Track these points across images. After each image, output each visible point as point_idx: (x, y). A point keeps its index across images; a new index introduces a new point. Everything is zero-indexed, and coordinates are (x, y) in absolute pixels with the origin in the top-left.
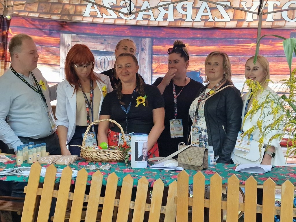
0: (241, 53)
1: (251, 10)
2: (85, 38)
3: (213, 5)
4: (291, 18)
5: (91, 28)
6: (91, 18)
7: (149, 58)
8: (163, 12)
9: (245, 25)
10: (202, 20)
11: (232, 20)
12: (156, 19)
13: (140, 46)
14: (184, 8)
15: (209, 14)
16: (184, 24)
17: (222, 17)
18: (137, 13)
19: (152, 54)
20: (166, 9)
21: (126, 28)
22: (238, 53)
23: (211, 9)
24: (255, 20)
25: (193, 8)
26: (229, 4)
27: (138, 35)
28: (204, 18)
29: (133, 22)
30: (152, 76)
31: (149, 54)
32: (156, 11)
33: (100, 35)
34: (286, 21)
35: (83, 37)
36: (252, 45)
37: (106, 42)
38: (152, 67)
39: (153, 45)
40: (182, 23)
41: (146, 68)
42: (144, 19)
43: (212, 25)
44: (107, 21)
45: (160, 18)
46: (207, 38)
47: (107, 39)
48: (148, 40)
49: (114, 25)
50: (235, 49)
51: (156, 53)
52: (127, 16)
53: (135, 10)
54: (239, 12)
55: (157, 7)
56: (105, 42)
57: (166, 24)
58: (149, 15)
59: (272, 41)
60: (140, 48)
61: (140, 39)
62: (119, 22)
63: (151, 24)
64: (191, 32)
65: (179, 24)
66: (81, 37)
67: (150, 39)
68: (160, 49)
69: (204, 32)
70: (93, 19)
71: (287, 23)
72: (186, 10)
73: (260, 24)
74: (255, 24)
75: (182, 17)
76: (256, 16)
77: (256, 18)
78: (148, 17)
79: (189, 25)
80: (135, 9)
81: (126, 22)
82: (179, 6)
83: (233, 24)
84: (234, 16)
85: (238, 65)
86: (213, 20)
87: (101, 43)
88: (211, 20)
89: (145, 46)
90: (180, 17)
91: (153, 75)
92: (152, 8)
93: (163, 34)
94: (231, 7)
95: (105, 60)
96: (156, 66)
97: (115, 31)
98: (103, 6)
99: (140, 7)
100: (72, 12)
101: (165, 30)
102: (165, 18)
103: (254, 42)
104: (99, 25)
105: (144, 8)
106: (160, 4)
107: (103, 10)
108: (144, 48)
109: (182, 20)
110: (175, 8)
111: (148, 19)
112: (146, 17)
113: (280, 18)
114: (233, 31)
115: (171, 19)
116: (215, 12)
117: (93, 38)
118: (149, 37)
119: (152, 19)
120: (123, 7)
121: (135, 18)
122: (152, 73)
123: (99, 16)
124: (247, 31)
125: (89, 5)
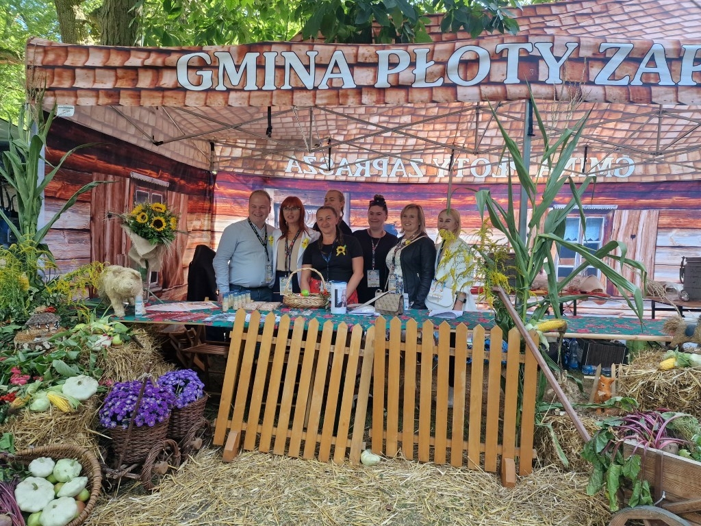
0: (433, 207)
1: (442, 167)
3: (407, 162)
5: (293, 183)
6: (292, 173)
8: (361, 168)
9: (437, 180)
10: (397, 176)
14: (380, 165)
15: (403, 170)
16: (380, 180)
17: (415, 173)
18: (335, 169)
19: (350, 208)
20: (363, 165)
21: (325, 183)
22: (431, 207)
23: (406, 165)
25: (388, 164)
26: (422, 161)
28: (398, 174)
29: (332, 178)
32: (353, 167)
33: (301, 189)
36: (443, 199)
37: (306, 196)
39: (350, 199)
40: (378, 178)
42: (343, 175)
44: (307, 177)
45: (358, 174)
46: (402, 193)
47: (307, 194)
49: (314, 180)
50: (428, 203)
51: (353, 207)
52: (326, 172)
53: (334, 167)
54: (430, 168)
55: (354, 164)
57: (363, 179)
58: (347, 171)
59: (462, 196)
62: (319, 177)
63: (349, 179)
64: (386, 187)
65: (375, 180)
66: (282, 192)
67: (349, 194)
68: (358, 203)
69: (398, 187)
70: (294, 174)
73: (450, 180)
74: (446, 180)
75: (378, 173)
76: (446, 172)
77: (447, 174)
79: (385, 180)
80: (334, 165)
81: (325, 177)
82: (375, 162)
83: (426, 180)
85: (431, 218)
86: (407, 176)
88: (405, 176)
92: (350, 164)
93: (360, 189)
94: (424, 164)
96: (354, 219)
97: (314, 186)
98: (304, 163)
99: (339, 163)
100: (274, 168)
101: (362, 185)
102: (362, 174)
103: (445, 197)
104: (299, 180)
105: (342, 164)
106: (357, 161)
107: (304, 166)
109: (378, 176)
110: (371, 164)
111: (346, 174)
112: (344, 173)
113: (469, 174)
114: (426, 186)
115: (367, 174)
116: (408, 168)
118: (347, 192)
119: (350, 175)
120: (323, 163)
121: (334, 174)
123: (300, 171)
124: (438, 187)
125: (291, 161)
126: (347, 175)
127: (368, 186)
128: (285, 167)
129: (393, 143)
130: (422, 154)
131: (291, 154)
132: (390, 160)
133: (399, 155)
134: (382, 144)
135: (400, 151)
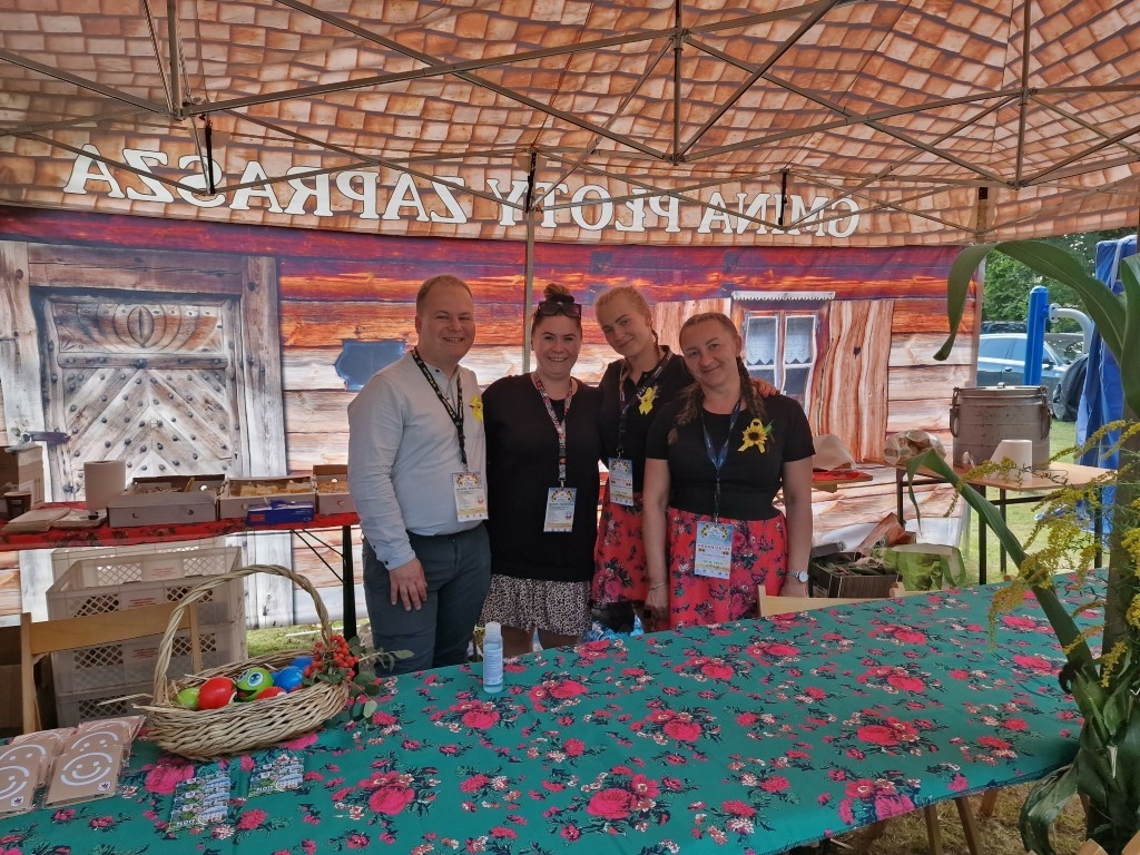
0: (494, 296)
1: (510, 199)
2: (74, 254)
3: (426, 183)
4: (591, 221)
5: (93, 225)
6: (89, 197)
7: (271, 309)
8: (303, 192)
9: (498, 233)
10: (402, 217)
11: (470, 220)
12: (284, 209)
13: (244, 275)
14: (357, 186)
15: (417, 203)
16: (359, 226)
17: (448, 214)
18: (230, 190)
19: (280, 298)
20: (312, 184)
21: (200, 228)
22: (487, 297)
23: (423, 192)
24: (518, 223)
25: (379, 186)
26: (460, 182)
27: (237, 248)
28: (406, 213)
29: (222, 215)
30: (282, 356)
31: (270, 299)
32: (282, 187)
33: (121, 245)
34: (580, 228)
35: (67, 249)
36: (516, 279)
37: (142, 265)
38: (280, 332)
39: (279, 274)
40: (353, 222)
41: (266, 334)
42: (252, 208)
43: (427, 231)
44: (141, 209)
45: (296, 207)
46: (418, 261)
47: (143, 258)
48: (265, 263)
49: (165, 220)
50: (480, 287)
51: (288, 295)
52: (201, 197)
53: (224, 184)
54: (483, 202)
55: (286, 179)
56: (137, 266)
57: (312, 222)
58: (264, 199)
59: (557, 271)
60: (245, 282)
61: (243, 258)
62: (178, 212)
63: (272, 220)
64: (376, 243)
65: (345, 224)
66: (58, 251)
67: (272, 260)
68: (301, 286)
69: (408, 245)
70: (97, 201)
71: (582, 231)
72: (361, 191)
73: (530, 233)
74: (520, 233)
75: (353, 207)
76: (519, 215)
77: (521, 219)
78: (263, 203)
79: (372, 227)
80: (224, 181)
81: (198, 212)
82: (343, 179)
83: (473, 231)
84: (474, 211)
85: (490, 324)
86: (427, 219)
87: (125, 268)
88: (422, 217)
89: (257, 276)
90: (347, 206)
91: (286, 353)
92: (272, 181)
93: (306, 246)
94: (467, 191)
95: (140, 314)
96: (292, 329)
97: (167, 236)
98: (126, 167)
99: (239, 176)
100: (25, 178)
101: (310, 236)
102: (310, 206)
103: (519, 272)
104: (115, 218)
105: (248, 178)
106: (291, 172)
107: (127, 176)
108: (257, 282)
109: (354, 215)
110: (333, 184)
112: (257, 203)
113: (568, 221)
115: (324, 209)
116: (430, 200)
117: (101, 254)
118: (267, 254)
119: (275, 208)
120: (189, 172)
121: (226, 204)
122: (282, 348)
123: (116, 191)
124: (503, 249)
125: (83, 163)
126: (266, 210)
127: (327, 240)
128: (64, 176)
129: (389, 130)
130: (462, 166)
131: (80, 140)
132: (381, 175)
133: (405, 165)
134: (359, 133)
135: (407, 155)
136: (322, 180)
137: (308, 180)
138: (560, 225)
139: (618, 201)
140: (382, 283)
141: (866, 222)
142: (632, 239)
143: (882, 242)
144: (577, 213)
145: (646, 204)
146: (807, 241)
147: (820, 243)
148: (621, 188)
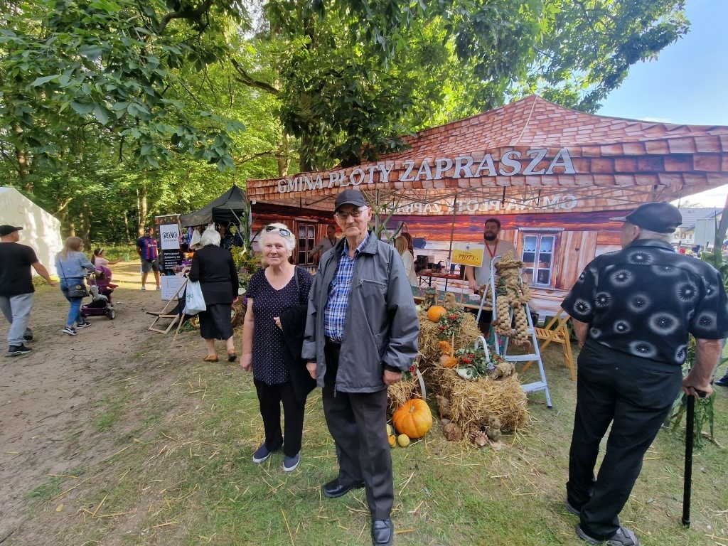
1: (450, 205)
4: (472, 209)
9: (447, 213)
10: (427, 212)
11: (441, 211)
12: (405, 211)
15: (430, 208)
16: (418, 214)
17: (436, 210)
23: (431, 205)
24: (452, 211)
25: (422, 205)
32: (405, 207)
36: (451, 224)
43: (431, 214)
46: (429, 221)
54: (444, 207)
59: (461, 222)
64: (421, 217)
69: (427, 218)
71: (469, 212)
72: (419, 207)
73: (455, 213)
74: (452, 213)
76: (453, 209)
82: (416, 204)
84: (442, 209)
88: (431, 211)
90: (416, 210)
93: (408, 219)
94: (441, 204)
101: (409, 216)
102: (409, 211)
113: (465, 209)
114: (441, 217)
115: (412, 211)
116: (433, 207)
124: (448, 217)
127: (412, 217)
136: (412, 205)
137: (409, 206)
138: (464, 211)
139: (480, 203)
140: (421, 226)
141: (581, 203)
142: (484, 213)
143: (591, 210)
144: (468, 208)
145: (489, 203)
146: (551, 211)
147: (557, 212)
148: (481, 200)
